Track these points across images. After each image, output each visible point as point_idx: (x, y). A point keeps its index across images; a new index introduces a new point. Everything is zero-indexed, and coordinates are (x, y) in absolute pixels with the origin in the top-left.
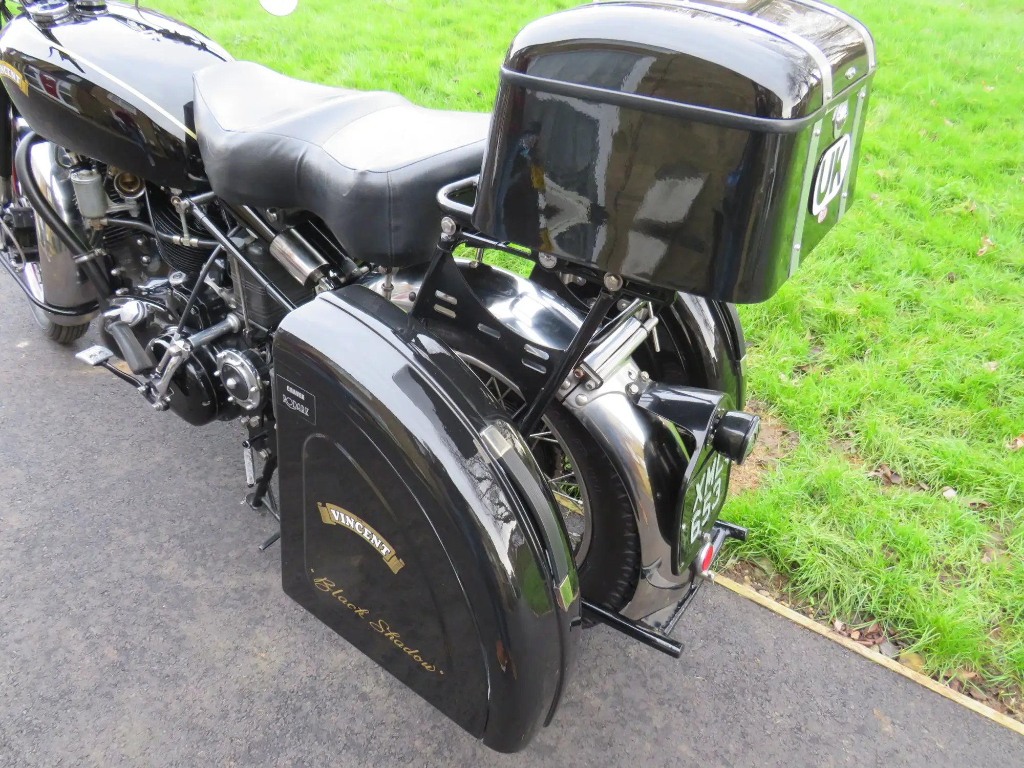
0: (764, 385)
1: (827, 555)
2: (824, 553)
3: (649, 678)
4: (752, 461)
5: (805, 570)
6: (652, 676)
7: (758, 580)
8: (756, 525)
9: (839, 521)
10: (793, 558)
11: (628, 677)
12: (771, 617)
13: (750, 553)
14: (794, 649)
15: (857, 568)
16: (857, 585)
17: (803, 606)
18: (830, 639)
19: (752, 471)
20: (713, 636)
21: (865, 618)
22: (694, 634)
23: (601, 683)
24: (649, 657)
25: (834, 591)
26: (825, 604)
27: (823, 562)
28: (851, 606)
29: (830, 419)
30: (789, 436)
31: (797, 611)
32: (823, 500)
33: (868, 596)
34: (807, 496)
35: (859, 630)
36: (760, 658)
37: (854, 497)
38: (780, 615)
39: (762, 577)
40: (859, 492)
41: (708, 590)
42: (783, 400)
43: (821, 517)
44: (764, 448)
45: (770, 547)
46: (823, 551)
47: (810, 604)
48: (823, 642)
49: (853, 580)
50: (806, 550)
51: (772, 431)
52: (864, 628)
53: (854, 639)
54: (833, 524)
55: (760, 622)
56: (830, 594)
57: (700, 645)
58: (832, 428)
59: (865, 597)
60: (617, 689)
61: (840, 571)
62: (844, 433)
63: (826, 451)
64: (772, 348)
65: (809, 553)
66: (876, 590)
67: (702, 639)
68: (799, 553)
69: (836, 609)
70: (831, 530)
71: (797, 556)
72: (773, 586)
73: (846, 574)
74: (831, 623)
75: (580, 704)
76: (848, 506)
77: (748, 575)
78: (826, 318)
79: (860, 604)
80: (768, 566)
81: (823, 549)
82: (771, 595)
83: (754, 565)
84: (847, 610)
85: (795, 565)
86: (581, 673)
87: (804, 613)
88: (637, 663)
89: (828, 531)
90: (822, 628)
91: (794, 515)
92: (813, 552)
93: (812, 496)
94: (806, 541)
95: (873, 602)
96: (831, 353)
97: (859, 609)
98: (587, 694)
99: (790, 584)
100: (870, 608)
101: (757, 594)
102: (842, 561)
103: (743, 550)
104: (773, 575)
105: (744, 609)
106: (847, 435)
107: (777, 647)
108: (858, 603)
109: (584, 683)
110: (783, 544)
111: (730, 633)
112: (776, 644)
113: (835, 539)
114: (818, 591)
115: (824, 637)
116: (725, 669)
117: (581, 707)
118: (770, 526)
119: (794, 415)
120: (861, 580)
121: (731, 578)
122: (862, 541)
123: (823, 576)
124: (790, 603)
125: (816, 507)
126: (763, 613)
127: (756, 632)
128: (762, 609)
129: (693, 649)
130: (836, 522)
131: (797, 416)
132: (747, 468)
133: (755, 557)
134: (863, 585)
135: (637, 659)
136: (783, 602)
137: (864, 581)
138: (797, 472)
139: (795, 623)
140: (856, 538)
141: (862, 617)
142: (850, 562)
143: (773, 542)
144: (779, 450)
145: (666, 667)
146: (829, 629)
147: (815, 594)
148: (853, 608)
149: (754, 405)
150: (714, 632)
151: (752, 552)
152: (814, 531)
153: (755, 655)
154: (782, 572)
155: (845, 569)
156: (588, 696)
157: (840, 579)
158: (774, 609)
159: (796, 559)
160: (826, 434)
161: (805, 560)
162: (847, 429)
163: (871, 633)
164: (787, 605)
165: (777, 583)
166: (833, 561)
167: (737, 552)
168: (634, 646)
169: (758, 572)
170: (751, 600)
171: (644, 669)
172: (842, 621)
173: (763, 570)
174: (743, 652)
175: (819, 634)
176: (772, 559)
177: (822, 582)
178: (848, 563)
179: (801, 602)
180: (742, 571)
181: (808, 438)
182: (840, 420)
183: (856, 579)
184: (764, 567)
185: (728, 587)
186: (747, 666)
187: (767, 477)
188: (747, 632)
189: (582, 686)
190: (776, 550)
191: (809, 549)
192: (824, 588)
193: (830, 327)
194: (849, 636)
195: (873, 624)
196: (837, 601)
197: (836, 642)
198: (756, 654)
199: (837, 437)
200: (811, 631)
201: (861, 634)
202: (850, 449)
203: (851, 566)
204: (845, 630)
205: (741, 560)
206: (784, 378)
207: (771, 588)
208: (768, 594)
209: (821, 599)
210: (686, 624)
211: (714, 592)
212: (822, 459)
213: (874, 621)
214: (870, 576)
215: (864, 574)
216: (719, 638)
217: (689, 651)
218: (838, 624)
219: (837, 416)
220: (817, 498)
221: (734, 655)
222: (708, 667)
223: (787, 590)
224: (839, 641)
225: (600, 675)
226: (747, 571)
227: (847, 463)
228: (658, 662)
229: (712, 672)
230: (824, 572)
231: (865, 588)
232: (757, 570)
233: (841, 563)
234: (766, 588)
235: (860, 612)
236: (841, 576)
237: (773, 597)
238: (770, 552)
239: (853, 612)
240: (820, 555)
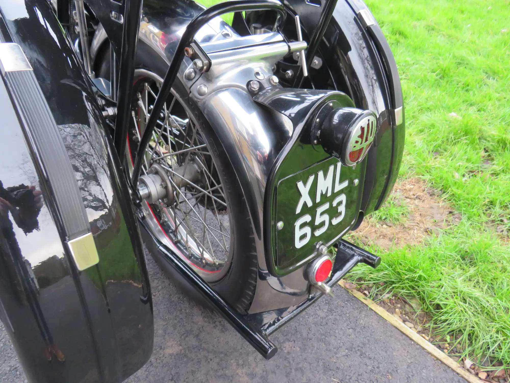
0: (441, 178)
1: (467, 305)
2: (465, 302)
3: (293, 370)
4: (421, 228)
5: (446, 313)
6: (296, 370)
7: (406, 314)
8: (410, 270)
9: (483, 281)
10: (437, 301)
11: (277, 366)
12: (409, 344)
13: (403, 291)
14: (423, 374)
15: (493, 320)
16: (490, 334)
17: (440, 341)
18: (458, 374)
19: (419, 234)
20: (357, 349)
21: (494, 363)
22: (342, 344)
23: (253, 365)
24: (299, 354)
25: (469, 335)
26: (459, 343)
27: (463, 309)
28: (482, 350)
29: (490, 208)
30: (454, 215)
31: (435, 345)
32: (472, 263)
33: (499, 345)
34: (459, 257)
35: (487, 372)
36: (392, 375)
37: (500, 265)
38: (418, 344)
39: (411, 312)
40: (505, 262)
41: (364, 313)
42: (454, 190)
43: (468, 274)
44: (433, 220)
45: (419, 290)
46: (465, 301)
47: (446, 341)
48: (451, 375)
49: (487, 329)
50: (450, 298)
51: (442, 210)
52: (492, 371)
53: (480, 378)
54: (478, 282)
55: (399, 346)
56: (465, 336)
57: (344, 353)
58: (490, 215)
59: (496, 345)
60: (265, 373)
61: (477, 320)
62: (499, 219)
63: (482, 229)
64: (453, 156)
65: (451, 300)
66: (507, 341)
67: (347, 349)
68: (443, 299)
69: (468, 350)
70: (475, 287)
71: (441, 301)
72: (418, 321)
73: (482, 324)
74: (462, 360)
75: (231, 378)
76: (493, 271)
77: (400, 308)
78: (498, 142)
79: (491, 350)
80: (417, 304)
81: (464, 299)
82: (414, 327)
83: (406, 302)
84: (478, 352)
85: (438, 307)
86: (241, 354)
87: (439, 347)
88: (288, 356)
89: (472, 287)
90: (453, 363)
91: (445, 270)
92: (456, 300)
93: (464, 259)
94: (450, 290)
95: (503, 350)
96: (498, 165)
97: (489, 353)
98: (239, 371)
99: (433, 322)
100: (500, 355)
101: (403, 324)
102: (480, 312)
103: (398, 288)
104: (419, 312)
105: (389, 333)
106: (502, 221)
107: (409, 370)
108: (489, 348)
109: (241, 362)
110: (430, 289)
111: (371, 349)
112: (409, 366)
113: (477, 293)
114: (455, 332)
115: (453, 371)
116: (359, 378)
117: (231, 381)
118: (420, 273)
119: (460, 201)
120: (495, 330)
121: (384, 307)
122: (501, 299)
123: (460, 321)
124: (430, 336)
125: (465, 267)
126: (404, 339)
127: (394, 354)
128: (404, 336)
129: (337, 356)
130: (480, 281)
131: (462, 201)
132: (415, 231)
133: (407, 296)
134: (495, 335)
135: (289, 353)
136: (424, 335)
137: (497, 332)
138: (455, 240)
139: (429, 353)
140: (496, 296)
141: (492, 361)
142: (488, 314)
143: (422, 286)
144: (444, 223)
145: (310, 364)
146: (459, 365)
147: (452, 333)
148: (484, 352)
149: (431, 191)
150: (359, 346)
151: (404, 291)
152: (459, 284)
153: (388, 372)
154: (427, 311)
155: (481, 319)
156: (240, 374)
157: (475, 326)
158: (414, 339)
159: (439, 302)
160: (484, 218)
161: (447, 304)
162: (503, 216)
163: (498, 377)
164: (427, 338)
165: (421, 319)
166: (472, 311)
167: (393, 288)
168: (290, 343)
169: (407, 308)
170: (396, 328)
171: (292, 362)
172: (473, 360)
173: (412, 307)
174: (378, 367)
175: (449, 367)
176: (420, 300)
177: (458, 325)
178: (485, 314)
179: (440, 337)
180: (395, 305)
181: (469, 219)
182: (497, 210)
183: (490, 328)
184: (414, 305)
185: (380, 314)
186: (379, 380)
187: (429, 240)
188: (386, 352)
189: (238, 365)
190: (424, 293)
191: (453, 297)
192: (460, 331)
193: (500, 148)
194: (477, 374)
195: (500, 369)
196: (471, 344)
197: (462, 377)
198: (390, 371)
199: (493, 221)
200: (442, 362)
201: (488, 375)
202: (502, 231)
203: (488, 317)
204: (474, 369)
205: (395, 295)
206: (457, 176)
207: (416, 322)
208: (412, 325)
209: (456, 338)
210: (337, 335)
211: (366, 316)
212: (477, 234)
213: (502, 367)
214: (504, 328)
215: (498, 326)
216: (361, 351)
217: (333, 357)
218: (468, 363)
219: (495, 206)
220: (467, 261)
221: (370, 368)
222: (346, 373)
223: (429, 326)
224: (466, 377)
225: (255, 359)
226: (399, 306)
227: (499, 241)
228: (305, 359)
229: (348, 377)
230: (462, 317)
231: (497, 337)
232: (407, 306)
233: (479, 313)
234: (412, 321)
235: (490, 357)
236: (477, 324)
237: (416, 329)
238: (419, 293)
239: (484, 356)
240: (462, 303)
